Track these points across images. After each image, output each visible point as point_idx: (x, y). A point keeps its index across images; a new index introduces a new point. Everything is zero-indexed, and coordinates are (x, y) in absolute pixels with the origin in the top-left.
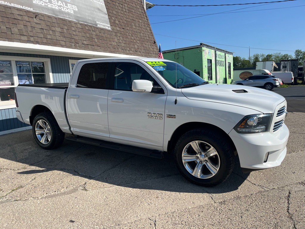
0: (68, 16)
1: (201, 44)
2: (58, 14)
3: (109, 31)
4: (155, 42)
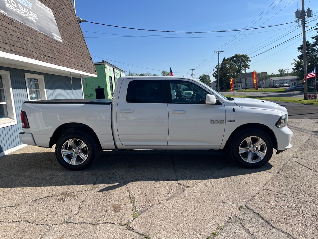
0: (32, 25)
1: (103, 61)
2: (26, 21)
3: (61, 44)
4: (91, 59)
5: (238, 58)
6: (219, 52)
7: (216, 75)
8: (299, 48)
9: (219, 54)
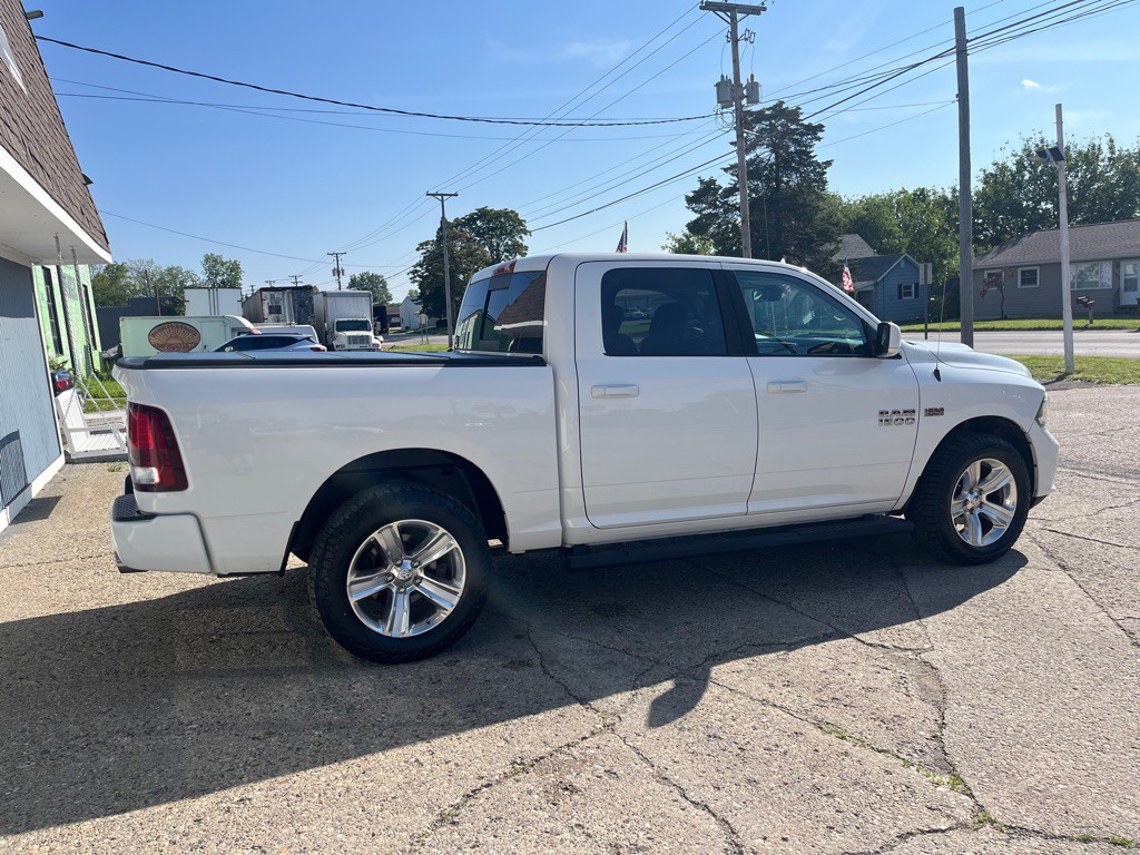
5: (489, 221)
6: (442, 195)
7: (420, 276)
8: (689, 200)
9: (442, 201)
